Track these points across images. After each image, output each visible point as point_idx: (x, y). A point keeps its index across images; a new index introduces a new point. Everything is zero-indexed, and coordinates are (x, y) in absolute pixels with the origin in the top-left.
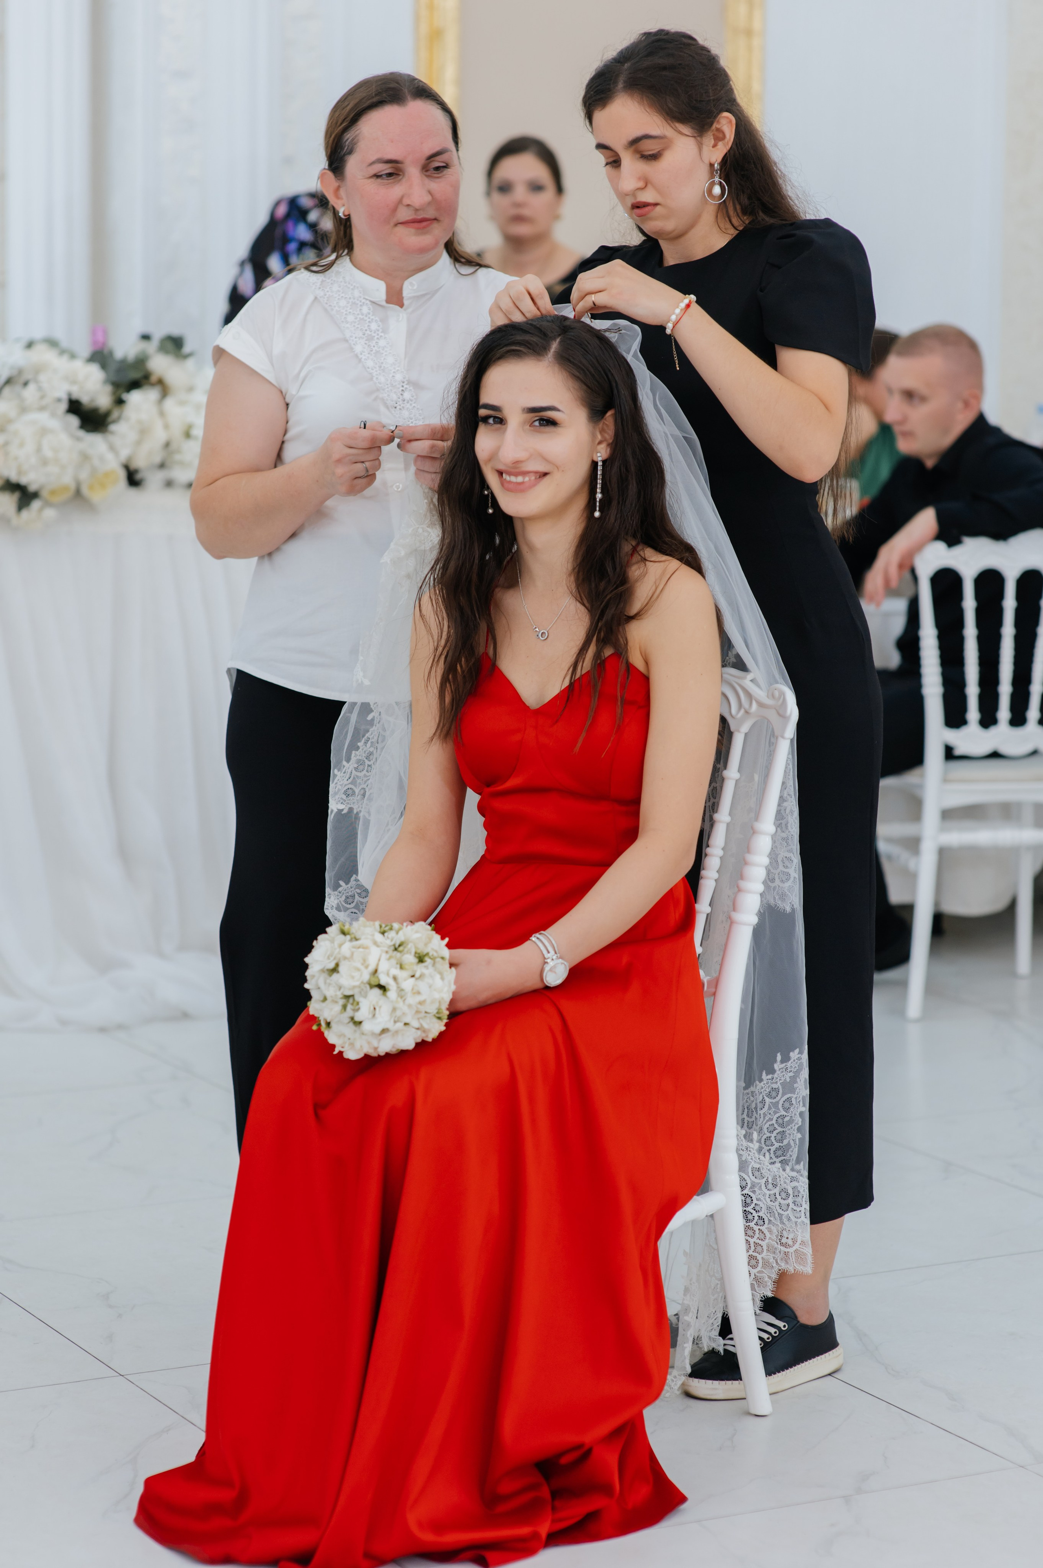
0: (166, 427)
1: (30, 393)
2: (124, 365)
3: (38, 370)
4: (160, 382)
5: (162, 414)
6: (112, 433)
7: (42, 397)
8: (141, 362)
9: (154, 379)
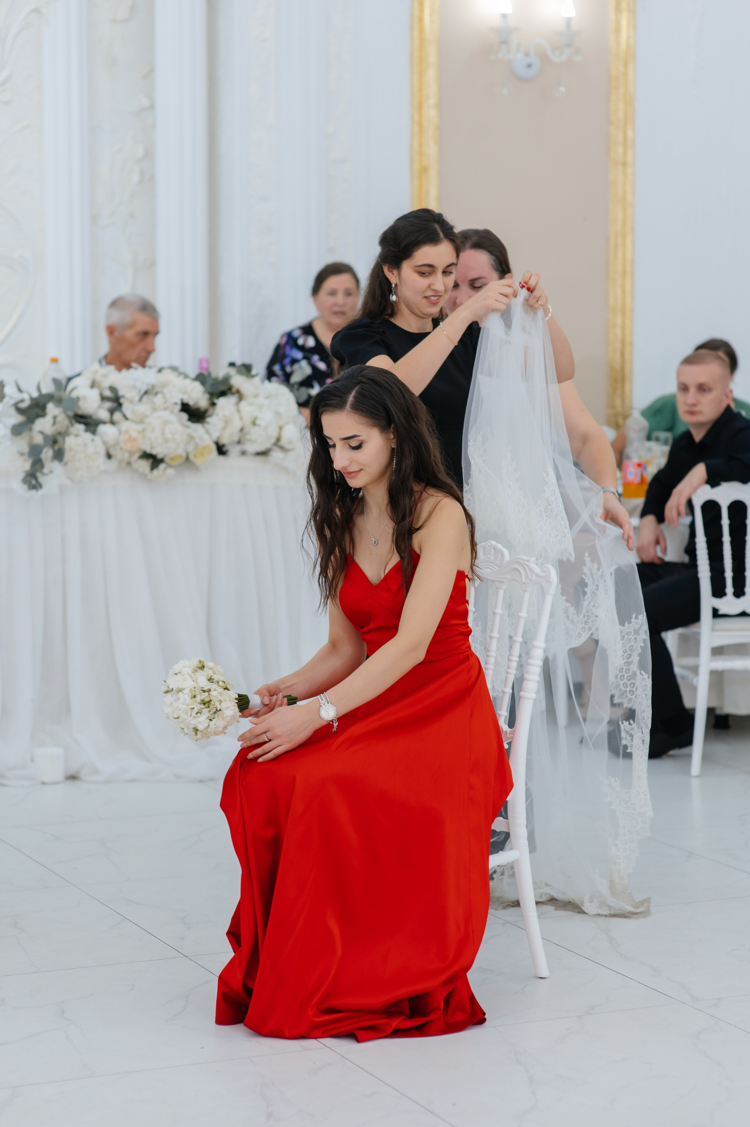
0: (241, 419)
1: (158, 400)
2: (216, 382)
3: (164, 385)
4: (238, 392)
5: (238, 411)
6: (208, 423)
7: (166, 402)
8: (226, 379)
9: (234, 390)
